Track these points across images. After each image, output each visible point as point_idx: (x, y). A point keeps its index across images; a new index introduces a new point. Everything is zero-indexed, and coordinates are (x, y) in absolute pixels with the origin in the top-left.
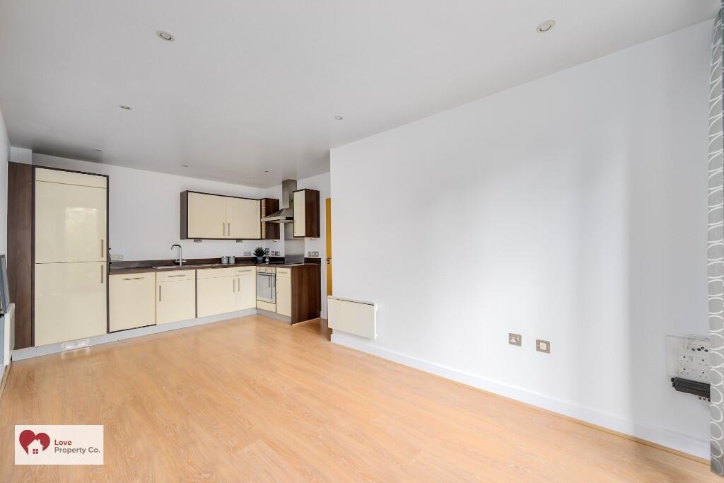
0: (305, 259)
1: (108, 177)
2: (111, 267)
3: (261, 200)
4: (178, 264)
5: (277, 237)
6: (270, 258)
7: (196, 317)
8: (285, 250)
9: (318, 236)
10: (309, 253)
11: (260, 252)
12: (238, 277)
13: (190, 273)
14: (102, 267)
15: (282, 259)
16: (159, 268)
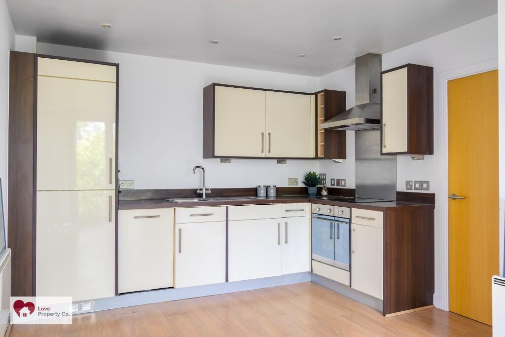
0: (398, 193)
1: (117, 66)
2: (120, 199)
3: (316, 94)
4: (200, 196)
5: (342, 155)
6: (331, 191)
7: (227, 280)
8: (357, 177)
9: (430, 151)
10: (408, 183)
11: (312, 180)
12: (284, 220)
13: (219, 211)
14: (110, 197)
15: (351, 192)
16: (176, 201)
